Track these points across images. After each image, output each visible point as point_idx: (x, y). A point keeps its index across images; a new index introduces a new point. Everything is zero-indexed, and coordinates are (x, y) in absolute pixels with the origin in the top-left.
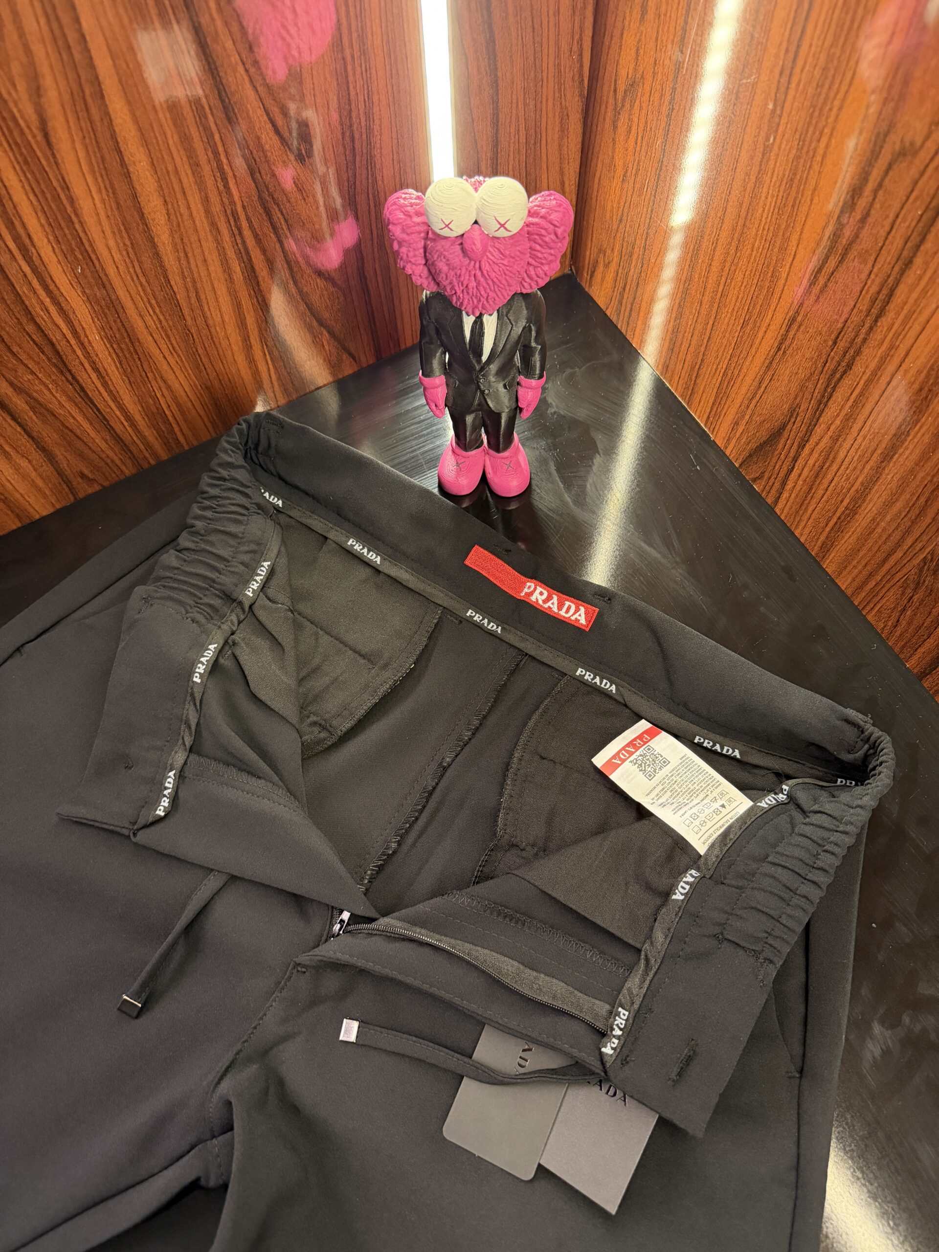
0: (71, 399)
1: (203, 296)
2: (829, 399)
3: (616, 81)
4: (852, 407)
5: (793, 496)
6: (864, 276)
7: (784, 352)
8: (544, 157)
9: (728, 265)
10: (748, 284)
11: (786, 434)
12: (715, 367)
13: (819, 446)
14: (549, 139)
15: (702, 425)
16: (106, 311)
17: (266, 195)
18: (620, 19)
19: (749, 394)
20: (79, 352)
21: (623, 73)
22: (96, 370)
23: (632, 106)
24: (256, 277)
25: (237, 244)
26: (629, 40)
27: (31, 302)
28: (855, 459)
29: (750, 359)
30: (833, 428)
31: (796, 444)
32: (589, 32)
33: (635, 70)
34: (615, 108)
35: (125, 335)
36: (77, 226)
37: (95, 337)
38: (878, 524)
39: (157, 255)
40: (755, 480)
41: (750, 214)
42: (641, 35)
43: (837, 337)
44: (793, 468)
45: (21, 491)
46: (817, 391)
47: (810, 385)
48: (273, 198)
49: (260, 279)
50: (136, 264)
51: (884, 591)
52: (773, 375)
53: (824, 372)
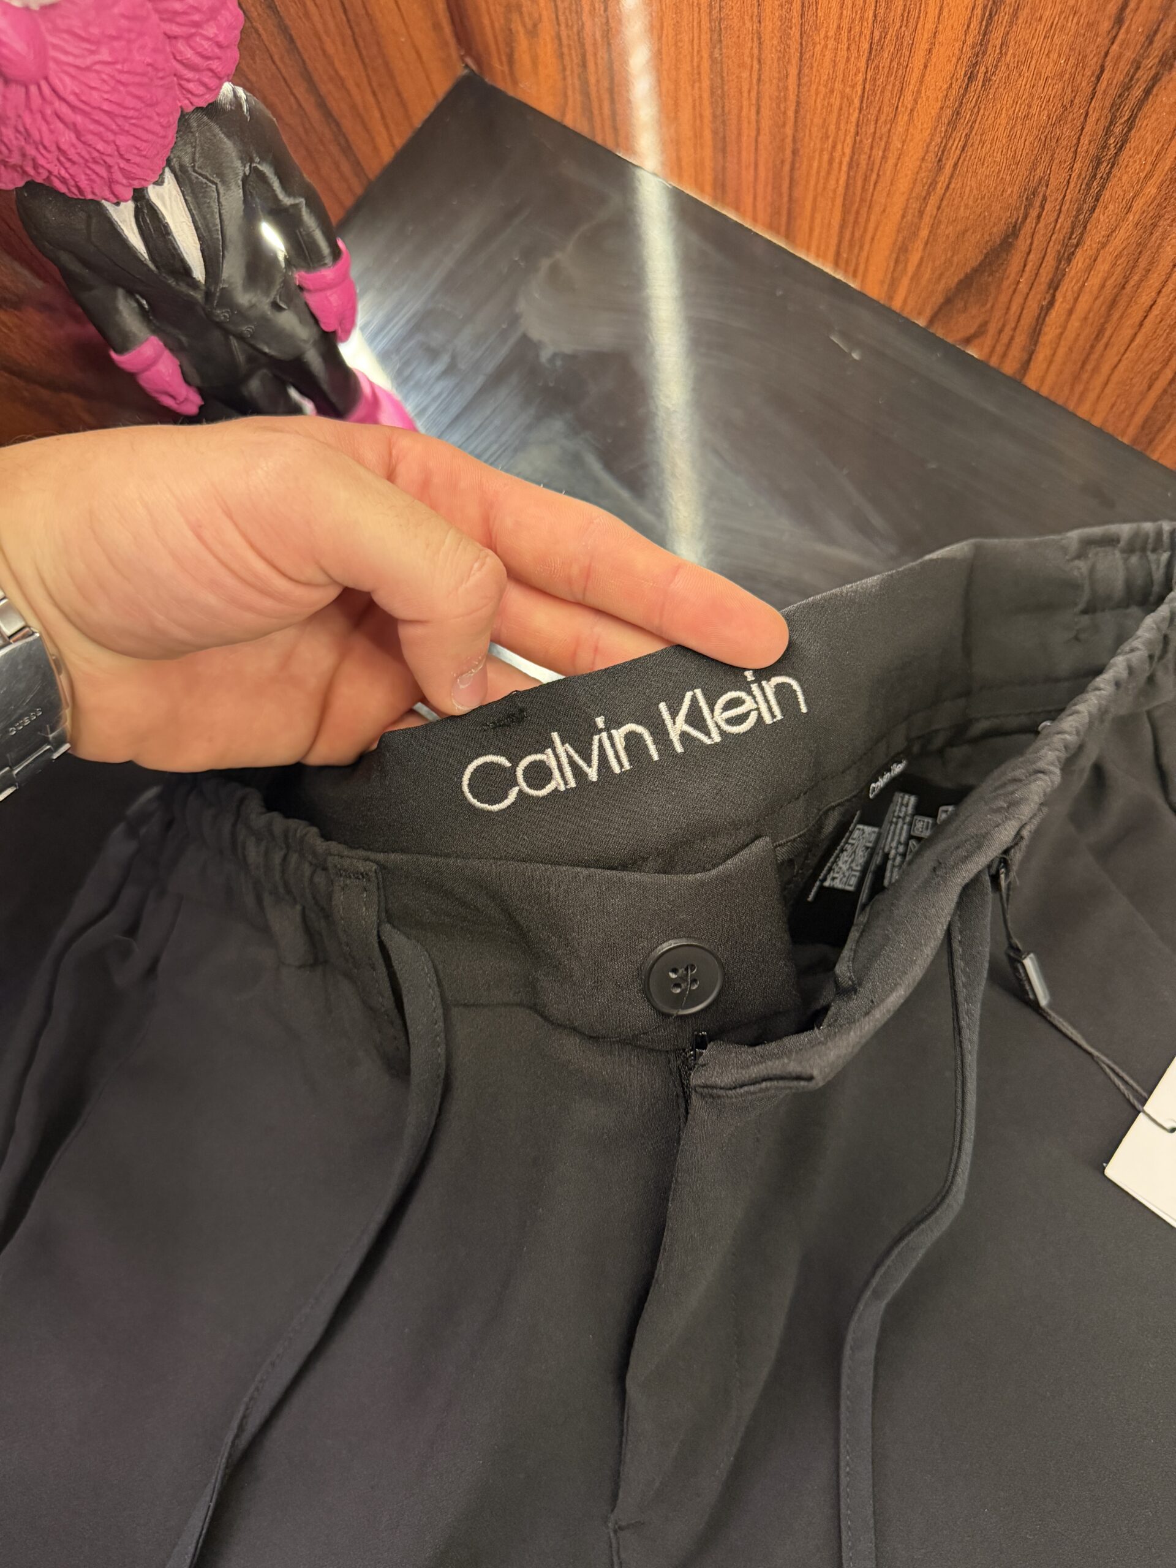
2: (1120, 150)
11: (1022, 244)
13: (1110, 248)
15: (828, 270)
19: (916, 191)
29: (903, 118)
30: (1138, 205)
31: (1050, 257)
40: (968, 341)
44: (1051, 303)
46: (1085, 140)
47: (1068, 132)
52: (967, 136)
53: (1099, 94)
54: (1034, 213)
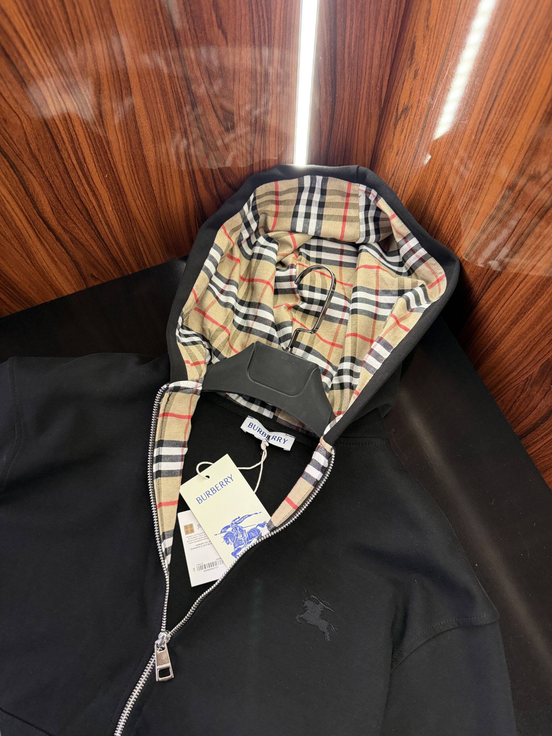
0: (92, 238)
1: (167, 193)
2: (488, 288)
3: (398, 104)
4: (499, 294)
6: (510, 231)
8: (356, 136)
9: (445, 210)
16: (117, 196)
18: (403, 75)
20: (100, 215)
21: (402, 102)
22: (108, 225)
23: (405, 119)
24: (196, 186)
25: (189, 169)
26: (407, 87)
27: (80, 190)
32: (387, 78)
33: (408, 102)
34: (396, 118)
35: (125, 208)
36: (109, 155)
37: (109, 208)
39: (147, 172)
42: (413, 86)
45: (60, 281)
46: (482, 283)
47: (479, 279)
49: (199, 187)
50: (136, 175)
51: (506, 391)
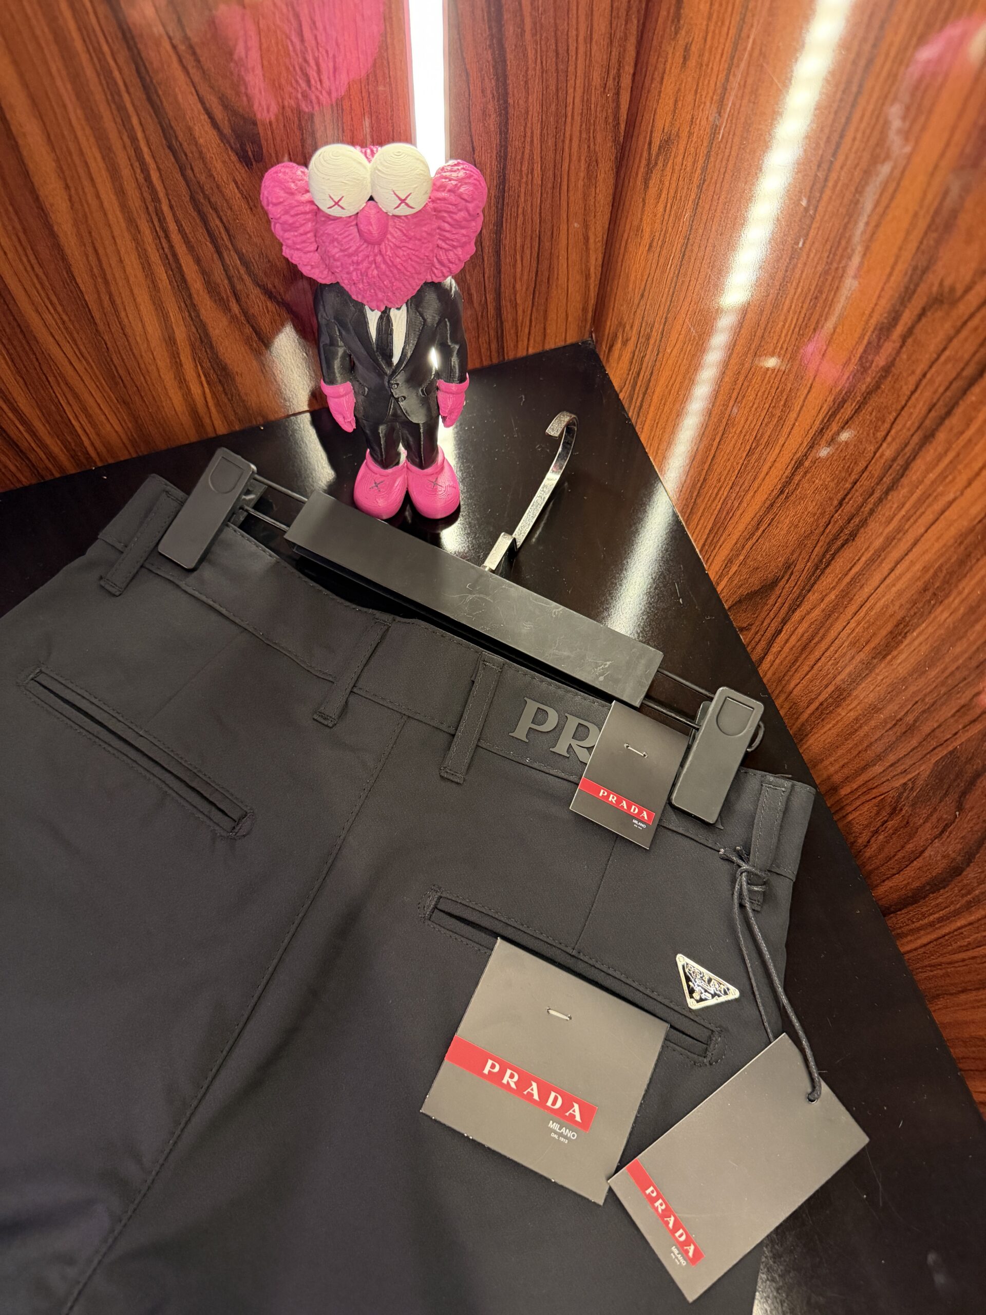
1: (118, 301)
2: (827, 567)
3: (651, 132)
4: (850, 584)
5: (777, 661)
6: (880, 435)
7: (787, 497)
8: (564, 204)
10: (759, 407)
11: (777, 591)
12: (716, 490)
13: (810, 616)
14: (572, 185)
15: (697, 550)
17: (200, 197)
18: (662, 59)
19: (745, 533)
21: (659, 125)
23: (665, 166)
24: (187, 288)
25: (163, 249)
26: (669, 87)
28: (846, 644)
29: (751, 493)
30: (827, 600)
31: (787, 605)
32: (629, 69)
33: (672, 124)
34: (648, 165)
38: (861, 727)
39: (57, 247)
40: (742, 629)
41: (769, 326)
42: (681, 84)
43: (844, 499)
44: (781, 631)
46: (815, 553)
47: (809, 543)
48: (210, 202)
49: (193, 291)
51: (858, 803)
52: (773, 519)
53: (825, 535)
54: (786, 578)
